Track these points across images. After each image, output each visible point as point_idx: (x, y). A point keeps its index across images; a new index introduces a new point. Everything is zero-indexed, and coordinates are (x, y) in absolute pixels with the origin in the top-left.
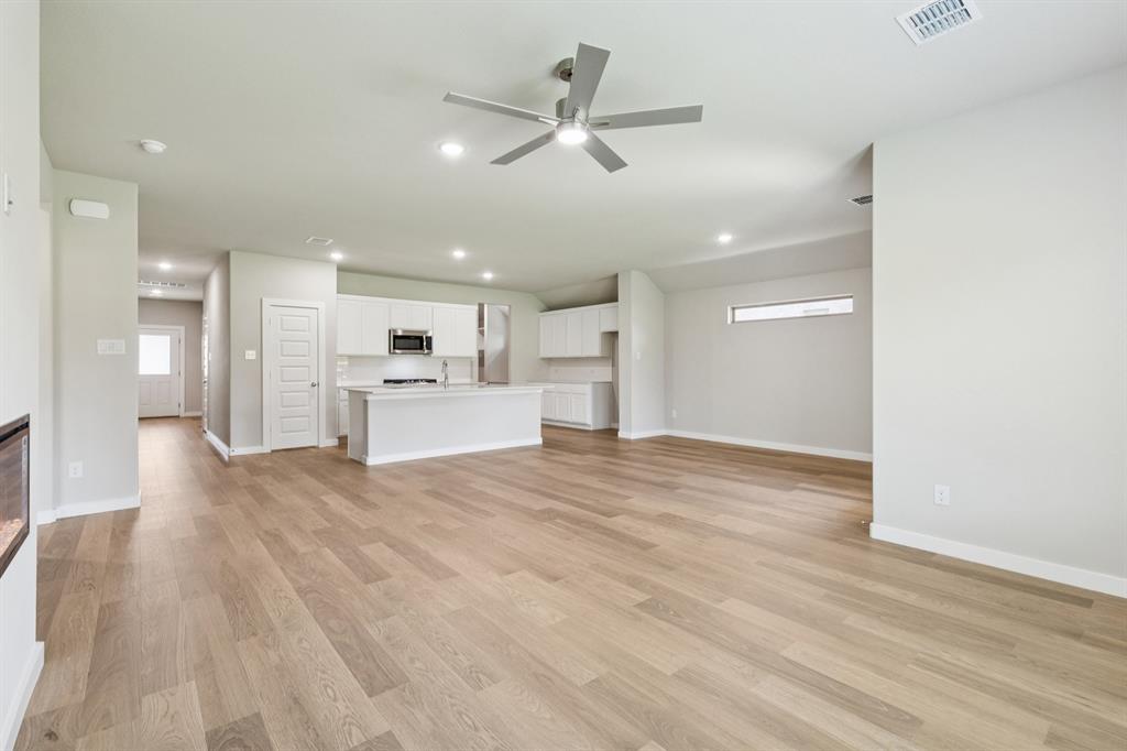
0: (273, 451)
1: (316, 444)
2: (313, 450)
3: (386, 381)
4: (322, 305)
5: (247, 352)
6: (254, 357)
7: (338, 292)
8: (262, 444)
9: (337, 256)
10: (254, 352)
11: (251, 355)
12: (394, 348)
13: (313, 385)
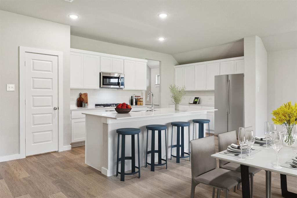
0: (27, 157)
1: (56, 150)
2: (54, 154)
3: (96, 105)
4: (60, 53)
5: (8, 85)
6: (13, 89)
7: (71, 47)
8: (19, 153)
9: (74, 17)
10: (13, 86)
11: (11, 87)
12: (103, 84)
13: (55, 109)
